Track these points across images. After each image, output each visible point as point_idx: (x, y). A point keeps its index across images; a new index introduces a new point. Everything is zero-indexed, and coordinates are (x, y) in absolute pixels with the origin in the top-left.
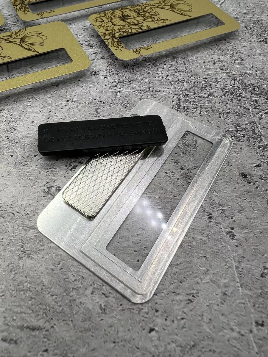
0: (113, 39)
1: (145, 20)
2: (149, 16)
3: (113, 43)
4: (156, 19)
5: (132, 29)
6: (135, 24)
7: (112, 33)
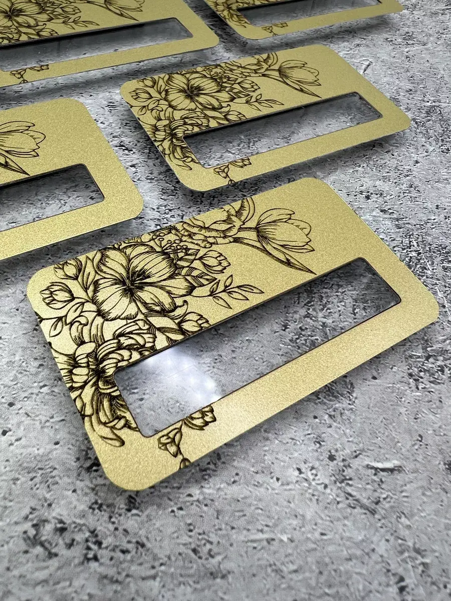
0: (171, 140)
1: (232, 99)
2: (240, 92)
3: (174, 148)
4: (253, 99)
5: (210, 119)
6: (214, 109)
7: (169, 125)
